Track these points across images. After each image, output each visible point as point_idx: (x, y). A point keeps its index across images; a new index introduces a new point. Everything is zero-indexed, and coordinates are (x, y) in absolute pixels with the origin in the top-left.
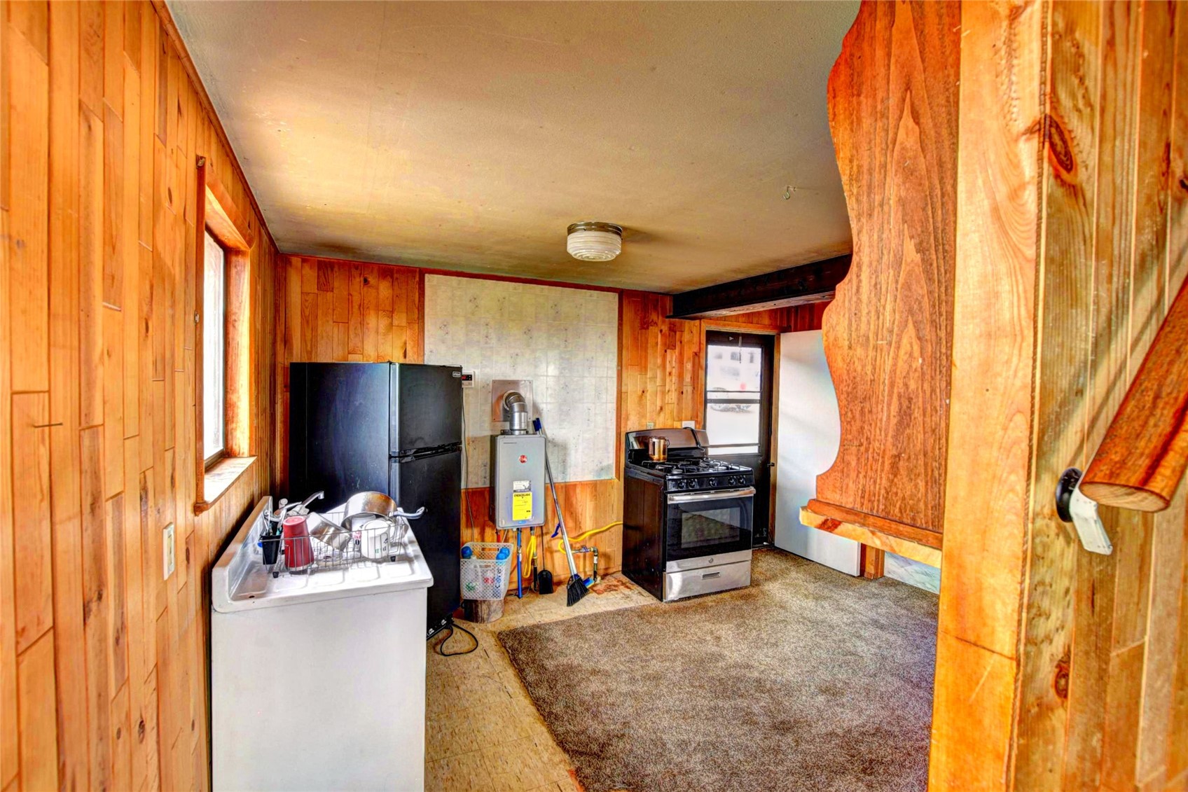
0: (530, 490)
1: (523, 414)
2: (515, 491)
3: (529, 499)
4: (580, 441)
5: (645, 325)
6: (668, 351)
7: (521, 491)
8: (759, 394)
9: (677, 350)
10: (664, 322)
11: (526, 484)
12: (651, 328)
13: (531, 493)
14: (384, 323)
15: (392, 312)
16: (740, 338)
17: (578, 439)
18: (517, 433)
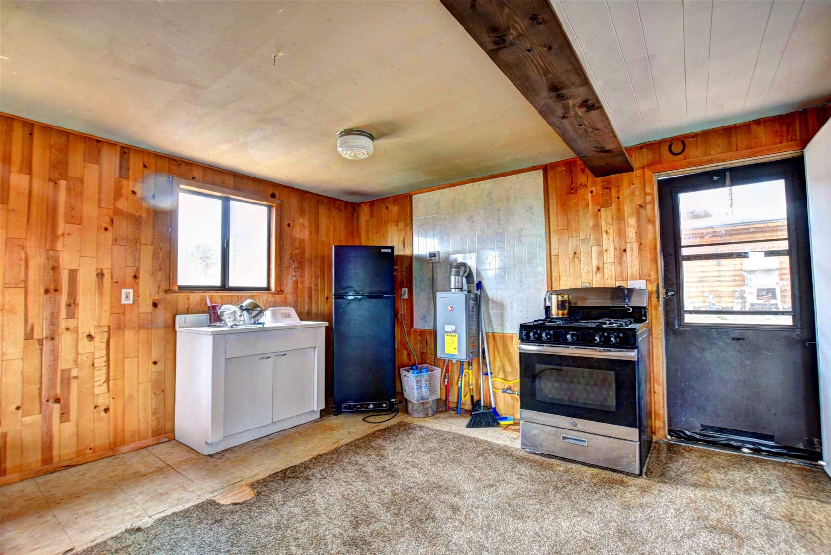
0: (456, 332)
1: (457, 277)
2: (446, 332)
3: (456, 339)
4: (515, 299)
5: (573, 190)
6: (602, 210)
7: (450, 332)
8: (787, 242)
9: (614, 206)
10: (594, 183)
11: (453, 327)
12: (579, 191)
13: (457, 335)
14: (395, 227)
15: (398, 222)
16: (728, 174)
17: (513, 298)
18: (453, 290)
